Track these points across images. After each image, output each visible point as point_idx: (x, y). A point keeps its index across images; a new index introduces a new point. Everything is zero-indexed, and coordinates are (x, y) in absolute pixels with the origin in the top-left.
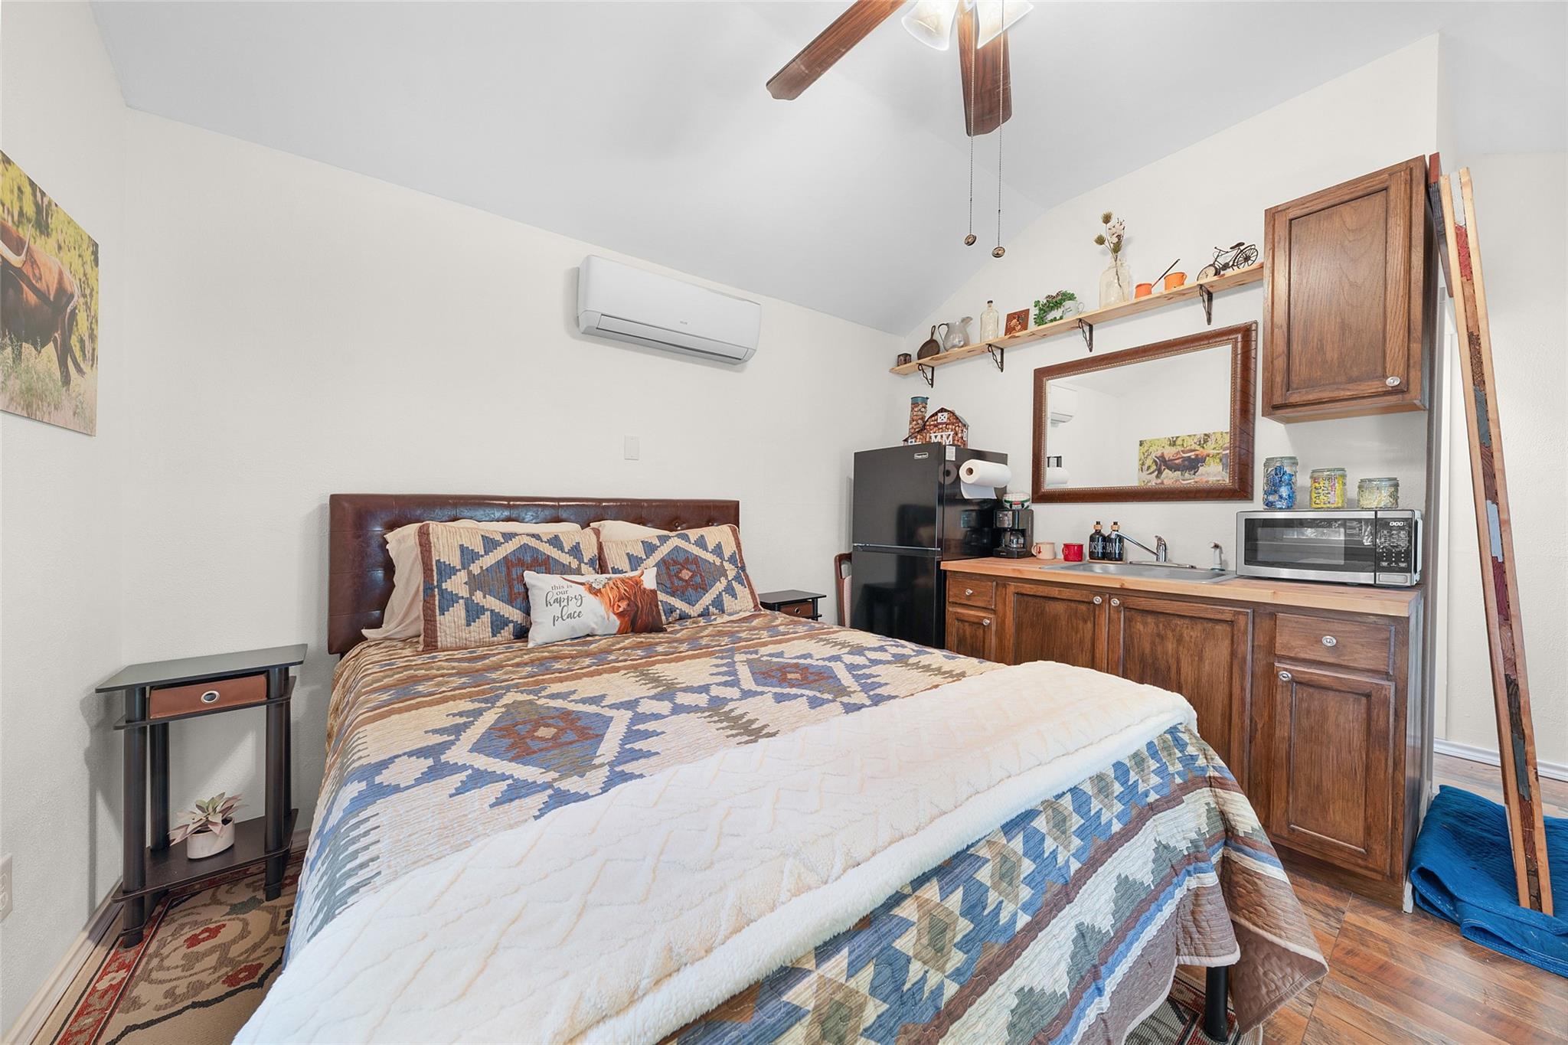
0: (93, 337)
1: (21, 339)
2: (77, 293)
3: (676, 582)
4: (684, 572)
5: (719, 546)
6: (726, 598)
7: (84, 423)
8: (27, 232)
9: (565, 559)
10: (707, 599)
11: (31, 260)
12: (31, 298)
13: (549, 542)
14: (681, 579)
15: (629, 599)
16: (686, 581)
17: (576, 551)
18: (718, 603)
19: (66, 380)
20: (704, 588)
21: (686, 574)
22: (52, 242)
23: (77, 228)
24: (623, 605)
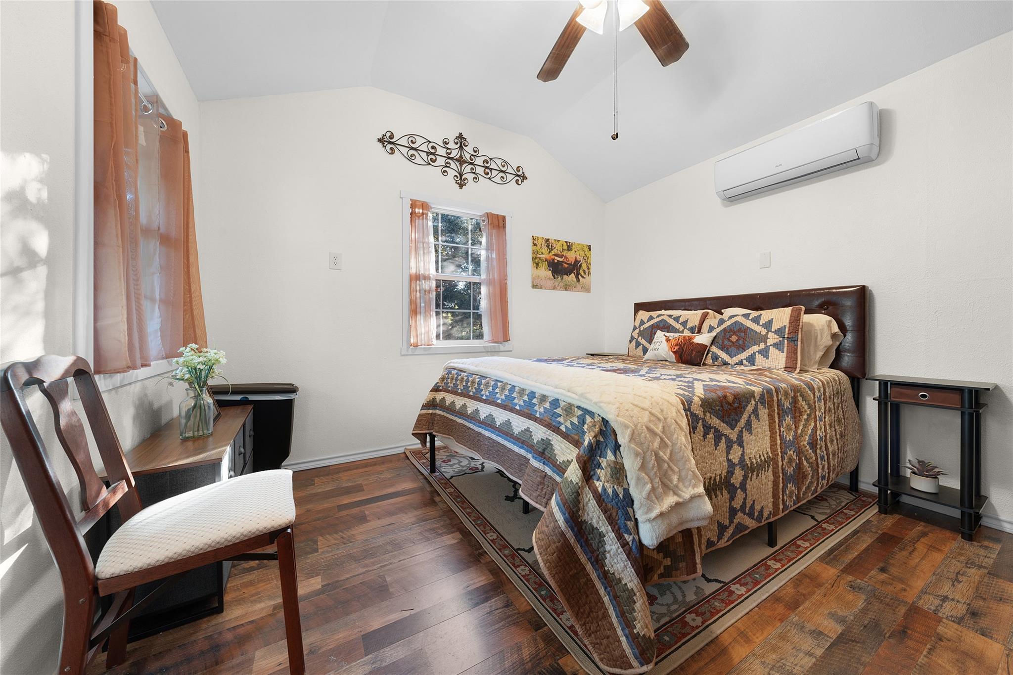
0: (588, 268)
1: (563, 275)
2: (582, 259)
3: (726, 342)
4: (733, 337)
5: (770, 322)
6: (759, 358)
7: (588, 290)
8: (565, 253)
9: (677, 326)
10: (743, 356)
11: (566, 258)
12: (566, 266)
13: (674, 319)
14: (730, 341)
15: (680, 346)
16: (733, 342)
17: (684, 324)
18: (751, 360)
19: (578, 280)
20: (743, 348)
21: (734, 338)
22: (573, 251)
23: (581, 245)
24: (677, 348)
